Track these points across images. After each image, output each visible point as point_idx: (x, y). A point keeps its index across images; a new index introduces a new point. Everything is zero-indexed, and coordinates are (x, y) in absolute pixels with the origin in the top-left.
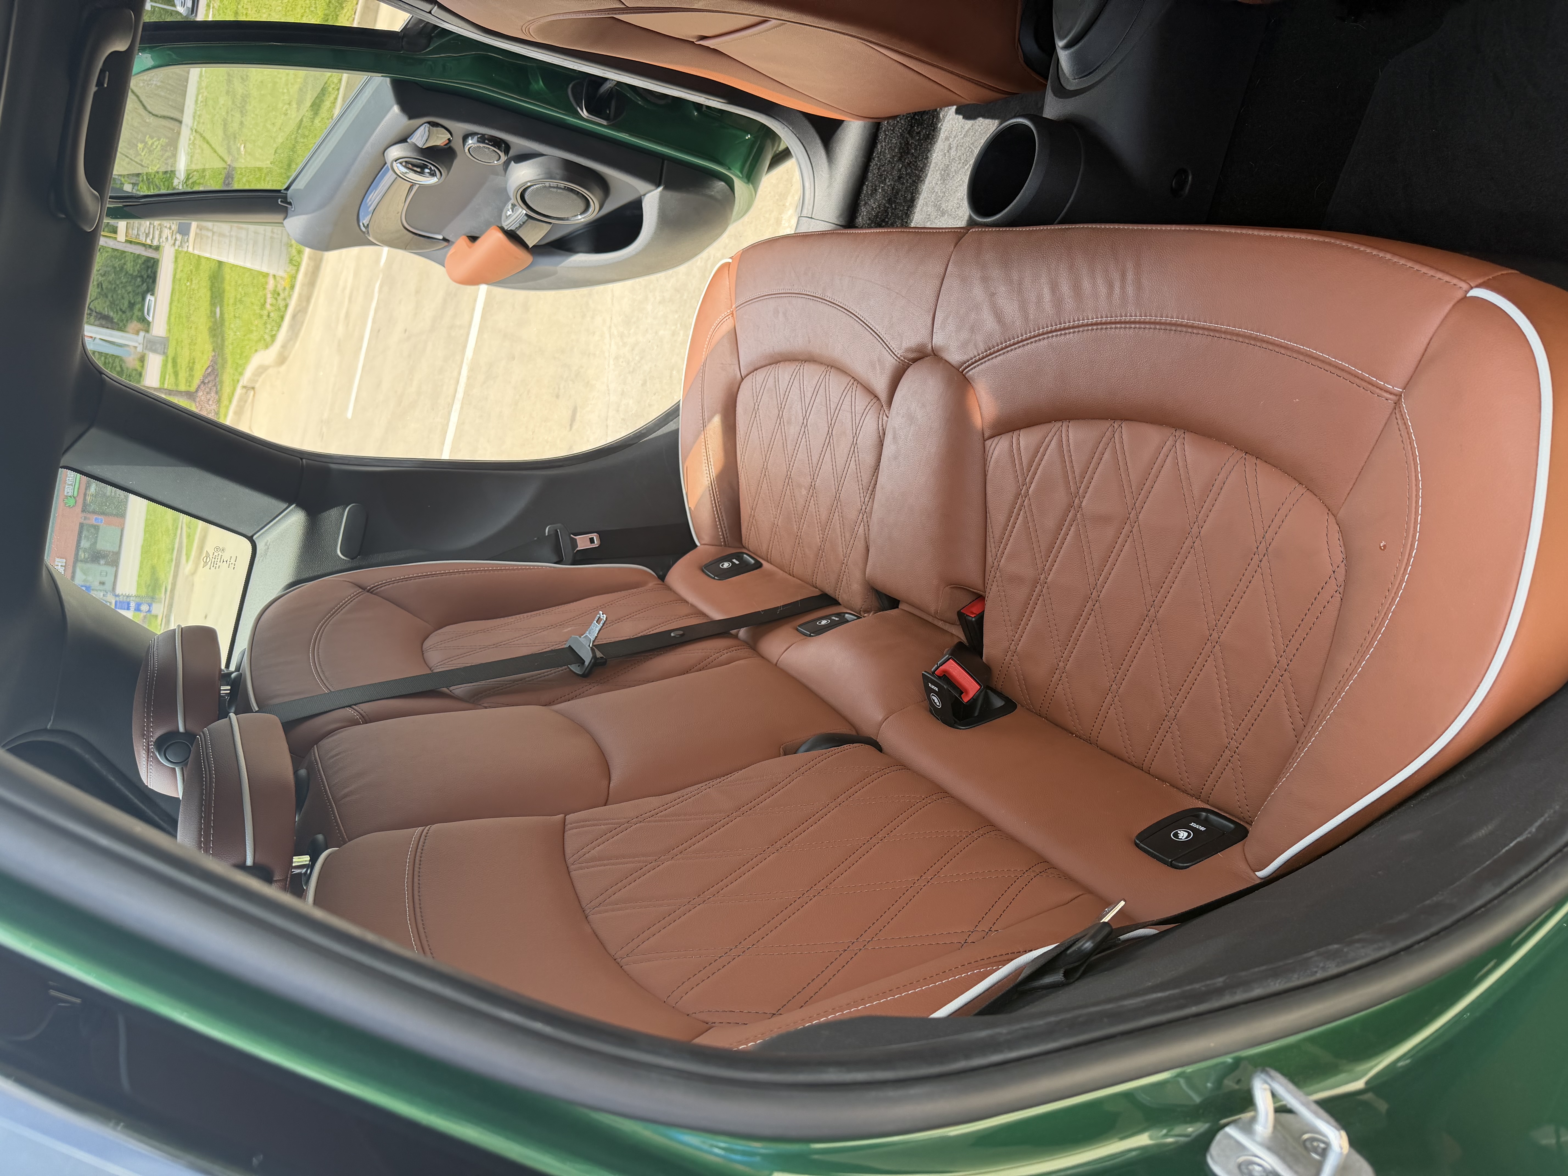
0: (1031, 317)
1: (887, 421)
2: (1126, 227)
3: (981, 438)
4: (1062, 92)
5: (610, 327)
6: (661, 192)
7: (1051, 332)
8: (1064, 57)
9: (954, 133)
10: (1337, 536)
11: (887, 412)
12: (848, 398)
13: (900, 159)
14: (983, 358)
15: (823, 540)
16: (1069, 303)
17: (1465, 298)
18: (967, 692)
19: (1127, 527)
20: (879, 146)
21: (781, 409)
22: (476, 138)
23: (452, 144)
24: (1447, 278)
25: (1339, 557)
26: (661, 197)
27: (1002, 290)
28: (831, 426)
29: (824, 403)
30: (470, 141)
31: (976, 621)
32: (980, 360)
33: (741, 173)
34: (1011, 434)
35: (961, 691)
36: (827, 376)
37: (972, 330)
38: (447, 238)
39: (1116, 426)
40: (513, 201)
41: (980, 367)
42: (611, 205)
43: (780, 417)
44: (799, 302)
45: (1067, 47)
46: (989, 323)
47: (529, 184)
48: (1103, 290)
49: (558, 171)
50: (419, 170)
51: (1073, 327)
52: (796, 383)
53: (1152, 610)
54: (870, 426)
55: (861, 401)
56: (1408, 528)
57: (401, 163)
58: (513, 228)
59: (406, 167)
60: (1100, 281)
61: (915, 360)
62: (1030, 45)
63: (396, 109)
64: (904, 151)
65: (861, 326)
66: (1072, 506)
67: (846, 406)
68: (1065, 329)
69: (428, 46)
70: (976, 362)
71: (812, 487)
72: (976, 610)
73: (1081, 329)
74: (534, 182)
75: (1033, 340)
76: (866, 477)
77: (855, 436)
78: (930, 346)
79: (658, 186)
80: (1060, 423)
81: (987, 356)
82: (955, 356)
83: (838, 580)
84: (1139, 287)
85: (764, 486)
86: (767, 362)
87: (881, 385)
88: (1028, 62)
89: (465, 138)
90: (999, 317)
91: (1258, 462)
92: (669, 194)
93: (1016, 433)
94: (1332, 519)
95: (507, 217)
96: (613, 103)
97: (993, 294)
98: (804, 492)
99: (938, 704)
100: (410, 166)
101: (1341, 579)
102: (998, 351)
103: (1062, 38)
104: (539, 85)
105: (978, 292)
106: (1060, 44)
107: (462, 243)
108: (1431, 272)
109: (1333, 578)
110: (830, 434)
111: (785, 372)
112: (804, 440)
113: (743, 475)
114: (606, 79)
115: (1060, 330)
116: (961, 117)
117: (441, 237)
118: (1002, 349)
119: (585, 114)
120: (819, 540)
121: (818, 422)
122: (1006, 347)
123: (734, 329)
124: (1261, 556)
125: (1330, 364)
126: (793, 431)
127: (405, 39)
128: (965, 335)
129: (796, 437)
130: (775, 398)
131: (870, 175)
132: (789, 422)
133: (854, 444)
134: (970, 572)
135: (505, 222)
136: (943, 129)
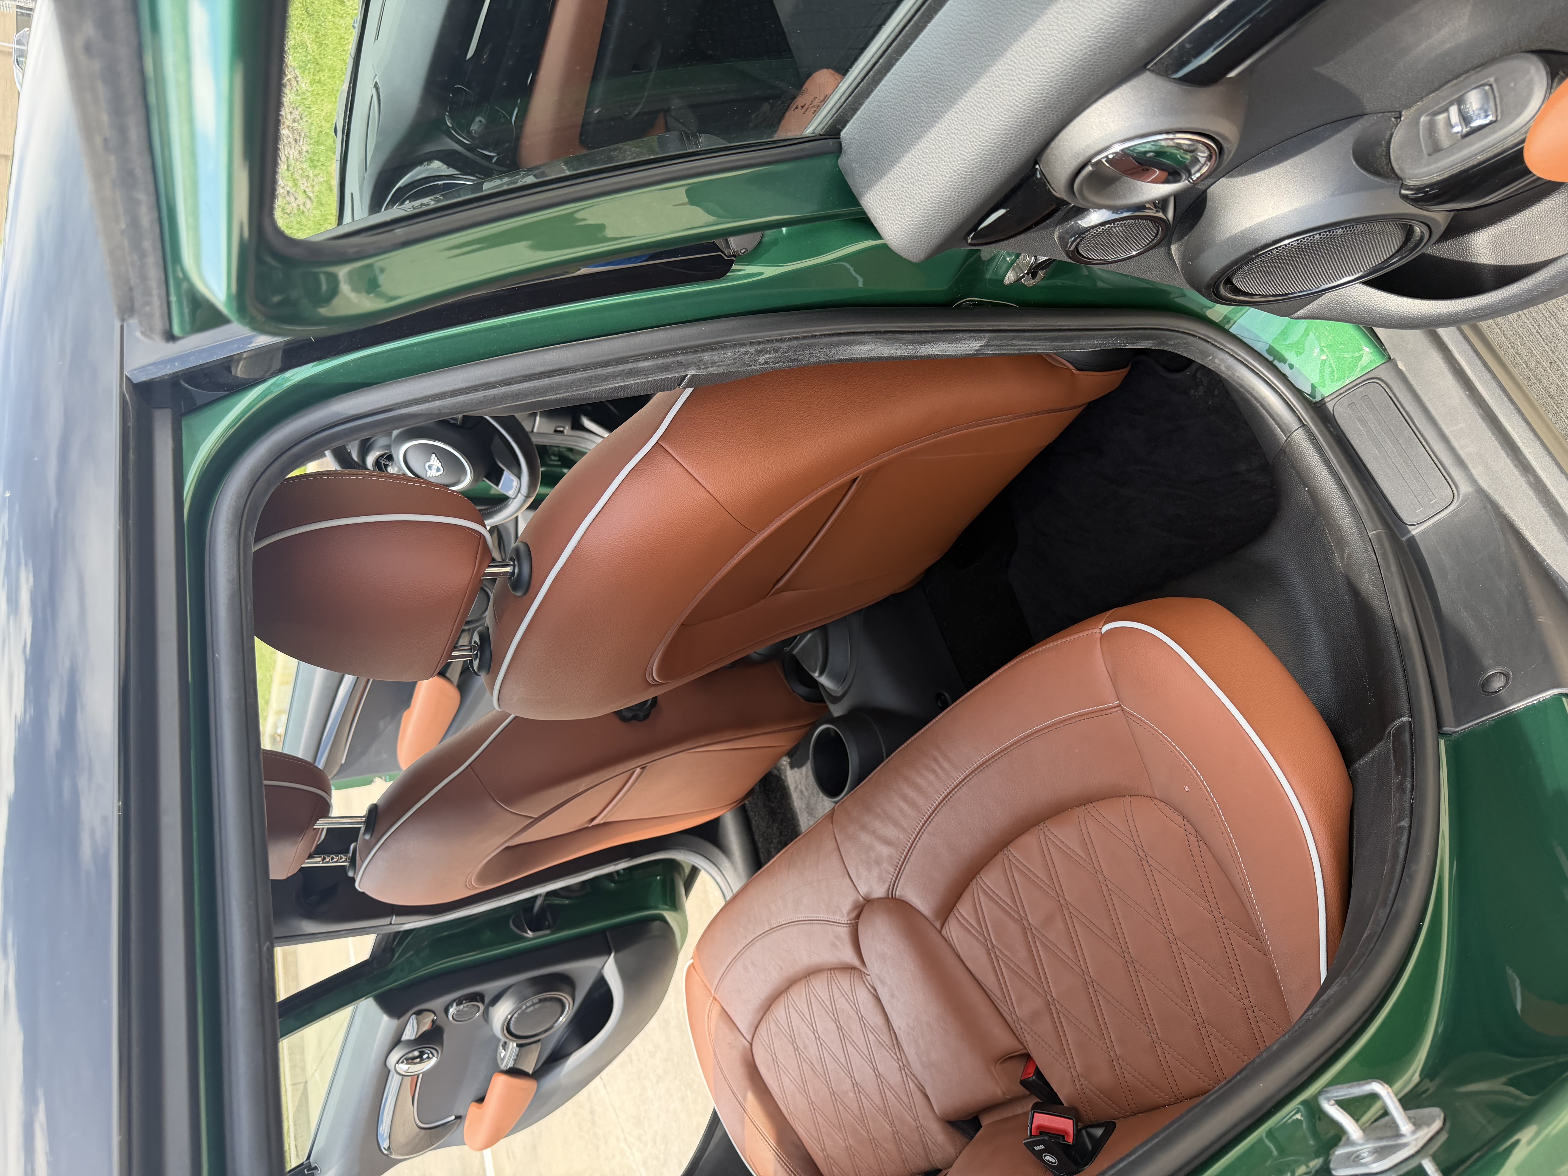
0: (906, 826)
1: (871, 979)
2: (918, 734)
3: (937, 933)
4: (836, 700)
5: (625, 1139)
6: (615, 957)
7: (924, 825)
8: (824, 680)
9: (799, 782)
10: (1167, 808)
11: (866, 972)
12: (834, 986)
13: (774, 822)
14: (897, 876)
15: (892, 1124)
16: (920, 800)
17: (1103, 636)
18: (1066, 1132)
19: (1066, 912)
20: (754, 822)
21: (793, 1042)
22: (455, 1004)
23: (437, 1023)
24: (1086, 633)
25: (1179, 819)
26: (617, 962)
27: (877, 824)
28: (836, 1021)
29: (820, 1007)
30: (452, 1011)
31: (1036, 1077)
32: (896, 879)
33: (667, 905)
34: (952, 913)
35: (1062, 1135)
36: (810, 985)
37: (878, 863)
38: (458, 1114)
39: (1006, 852)
40: (503, 1039)
41: (900, 883)
42: (581, 994)
43: (796, 1049)
44: (758, 945)
45: (821, 674)
46: (885, 851)
47: (509, 1016)
48: (931, 777)
49: (529, 991)
50: (418, 1060)
51: (933, 812)
52: (792, 1011)
53: (1126, 955)
54: (863, 996)
55: (844, 981)
56: (1187, 767)
57: (402, 1062)
58: (511, 1065)
59: (407, 1063)
60: (926, 774)
61: (858, 917)
62: (802, 690)
63: (385, 1018)
64: (772, 813)
65: (808, 925)
66: (1025, 929)
67: (837, 994)
68: (929, 817)
69: (393, 956)
70: (895, 882)
71: (855, 1084)
72: (1032, 1070)
73: (938, 809)
74: (513, 1013)
75: (917, 839)
76: (886, 1038)
77: (858, 1011)
78: (861, 898)
79: (610, 954)
80: (975, 880)
81: (899, 873)
82: (879, 892)
83: (925, 1147)
84: (949, 760)
85: (820, 1120)
86: (762, 1014)
87: (848, 955)
88: (807, 699)
89: (446, 1011)
90: (888, 842)
91: (1094, 804)
92: (621, 954)
93: (955, 909)
94: (1156, 801)
95: (503, 1059)
96: (549, 915)
97: (874, 832)
98: (851, 1095)
99: (1054, 1161)
100: (410, 1061)
101: (1193, 831)
102: (903, 863)
103: (814, 672)
104: (488, 935)
105: (865, 838)
106: (816, 675)
107: (474, 1109)
108: (1076, 636)
109: (1188, 835)
110: (840, 1028)
111: (779, 1011)
112: (824, 1051)
113: (799, 1128)
114: (535, 898)
115: (927, 820)
116: (796, 769)
117: (453, 1117)
118: (904, 860)
119: (530, 934)
120: (888, 1127)
121: (826, 1026)
122: (906, 857)
123: (723, 1011)
124: (1145, 858)
125: (1074, 717)
126: (812, 1051)
127: (374, 961)
128: (875, 872)
129: (818, 1054)
130: (784, 1038)
131: (760, 845)
132: (806, 1047)
133: (861, 1018)
134: (1004, 1041)
135: (502, 1064)
136: (790, 784)
